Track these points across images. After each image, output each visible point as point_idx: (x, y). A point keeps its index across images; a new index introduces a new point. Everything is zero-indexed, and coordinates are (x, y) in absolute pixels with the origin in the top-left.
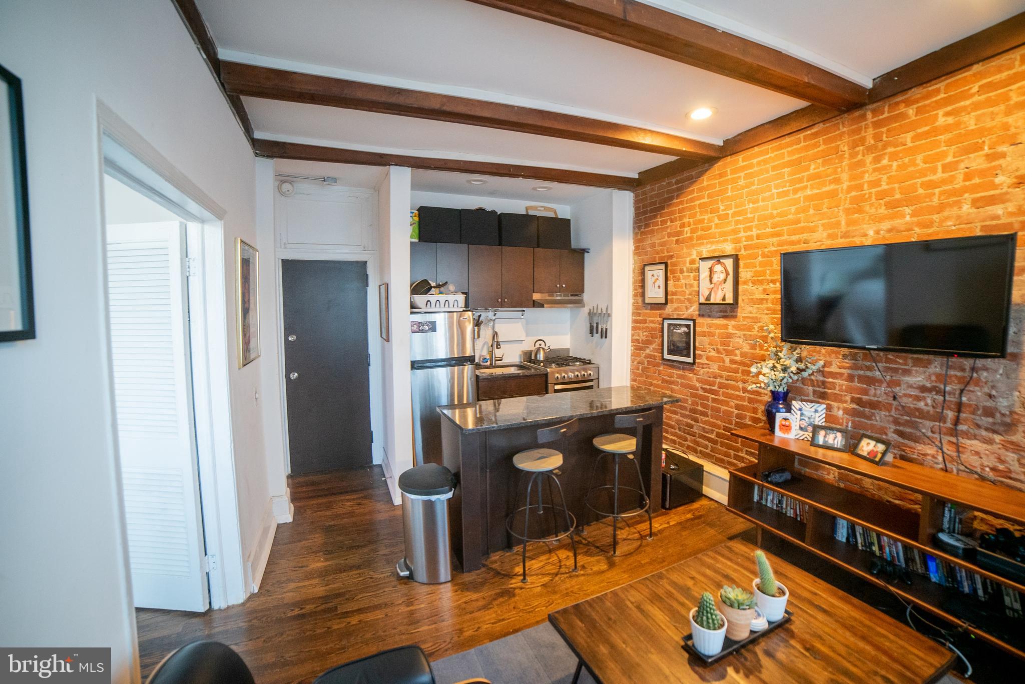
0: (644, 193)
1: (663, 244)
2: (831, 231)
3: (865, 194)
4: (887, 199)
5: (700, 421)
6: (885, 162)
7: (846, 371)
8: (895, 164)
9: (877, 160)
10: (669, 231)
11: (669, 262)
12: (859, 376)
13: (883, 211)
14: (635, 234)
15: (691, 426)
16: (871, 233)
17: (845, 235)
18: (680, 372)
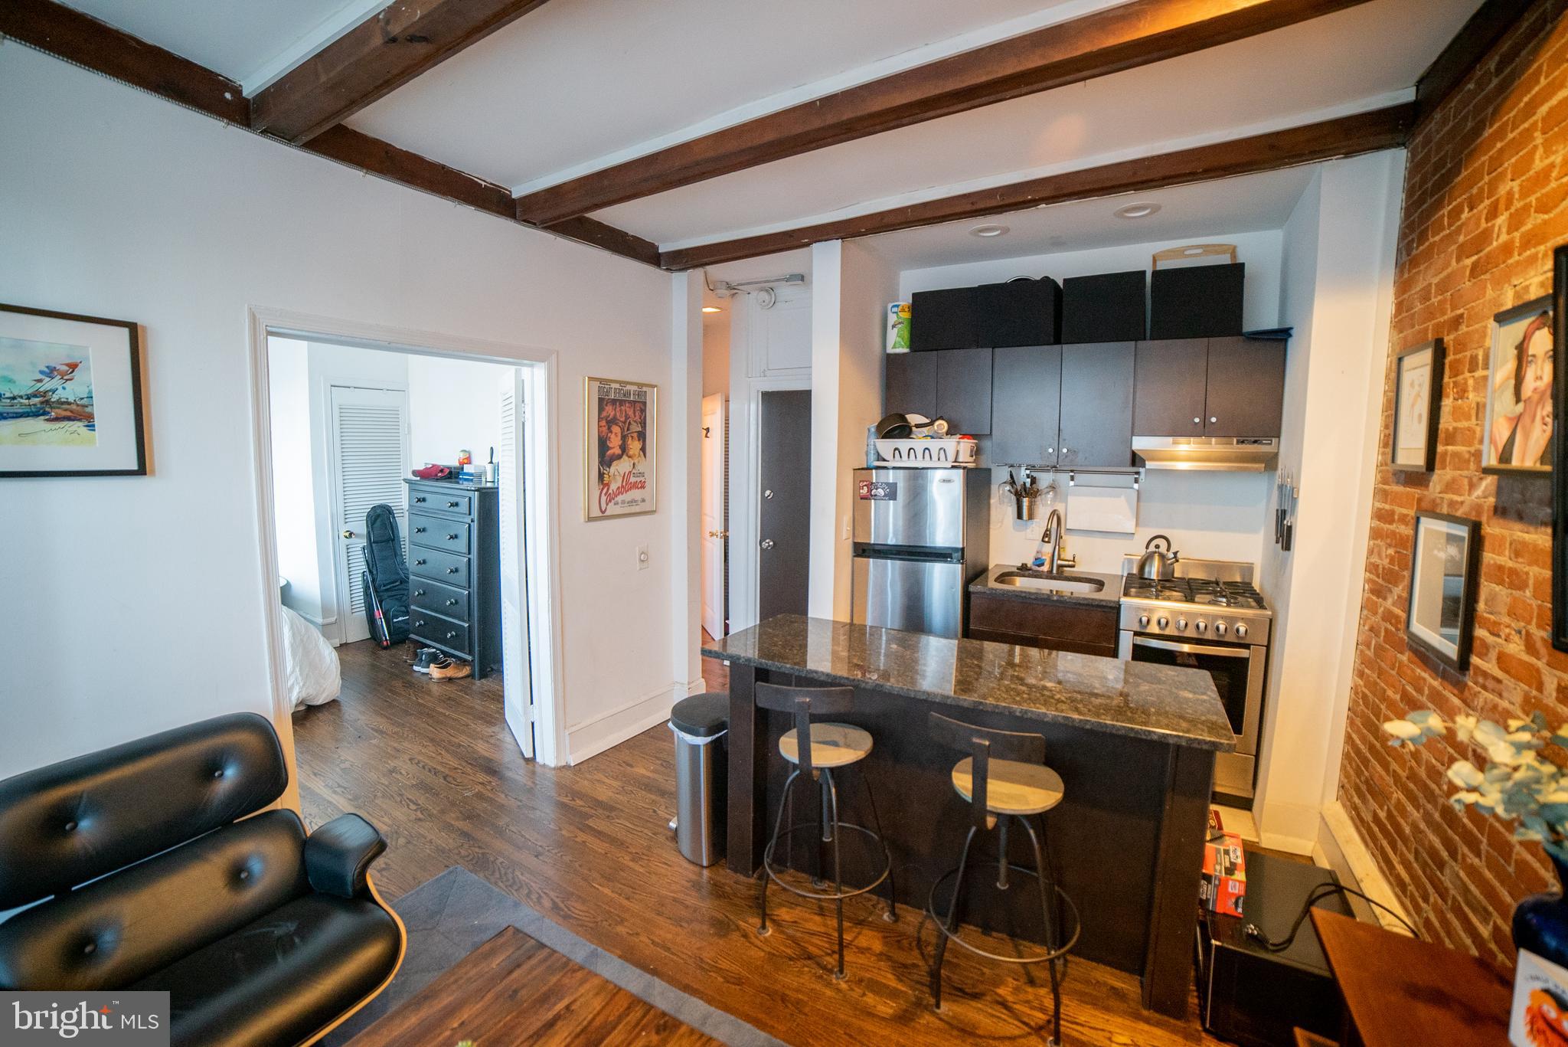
0: (1427, 141)
1: (1443, 287)
5: (1459, 857)
10: (1461, 239)
11: (1449, 339)
14: (1400, 267)
15: (1441, 865)
18: (1436, 683)
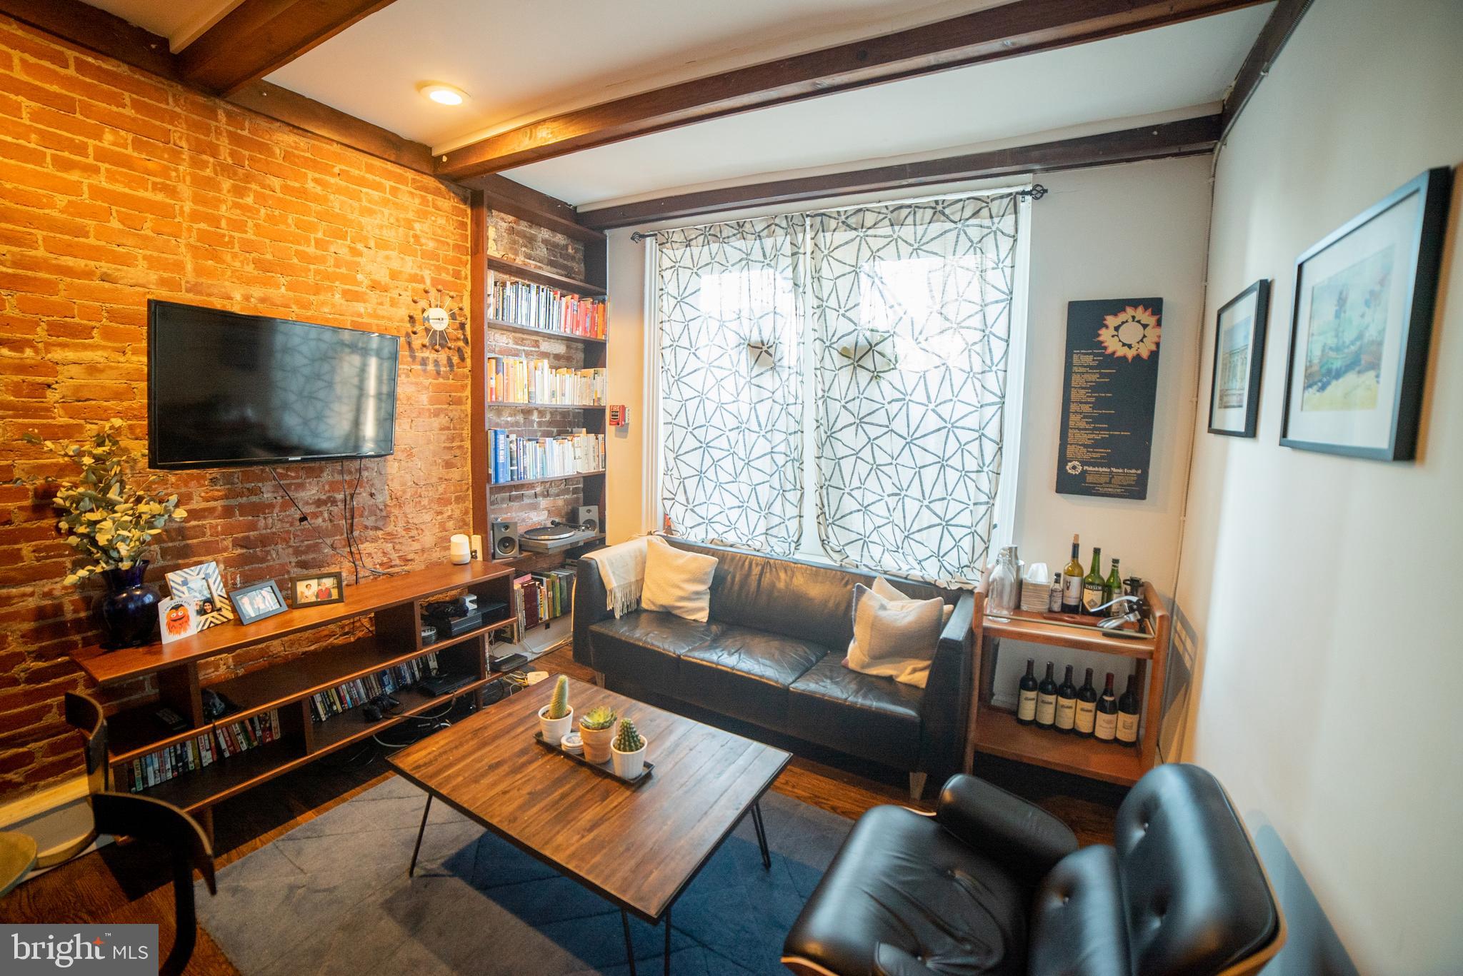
2: (165, 275)
3: (224, 236)
4: (254, 255)
6: (249, 200)
7: (218, 504)
8: (263, 211)
9: (239, 191)
12: (241, 506)
13: (250, 268)
16: (238, 296)
17: (193, 289)
